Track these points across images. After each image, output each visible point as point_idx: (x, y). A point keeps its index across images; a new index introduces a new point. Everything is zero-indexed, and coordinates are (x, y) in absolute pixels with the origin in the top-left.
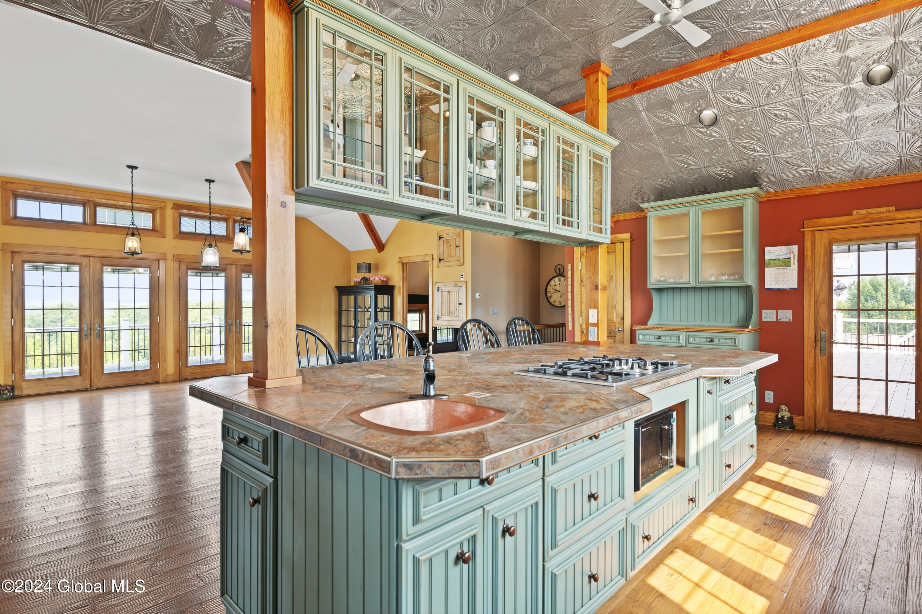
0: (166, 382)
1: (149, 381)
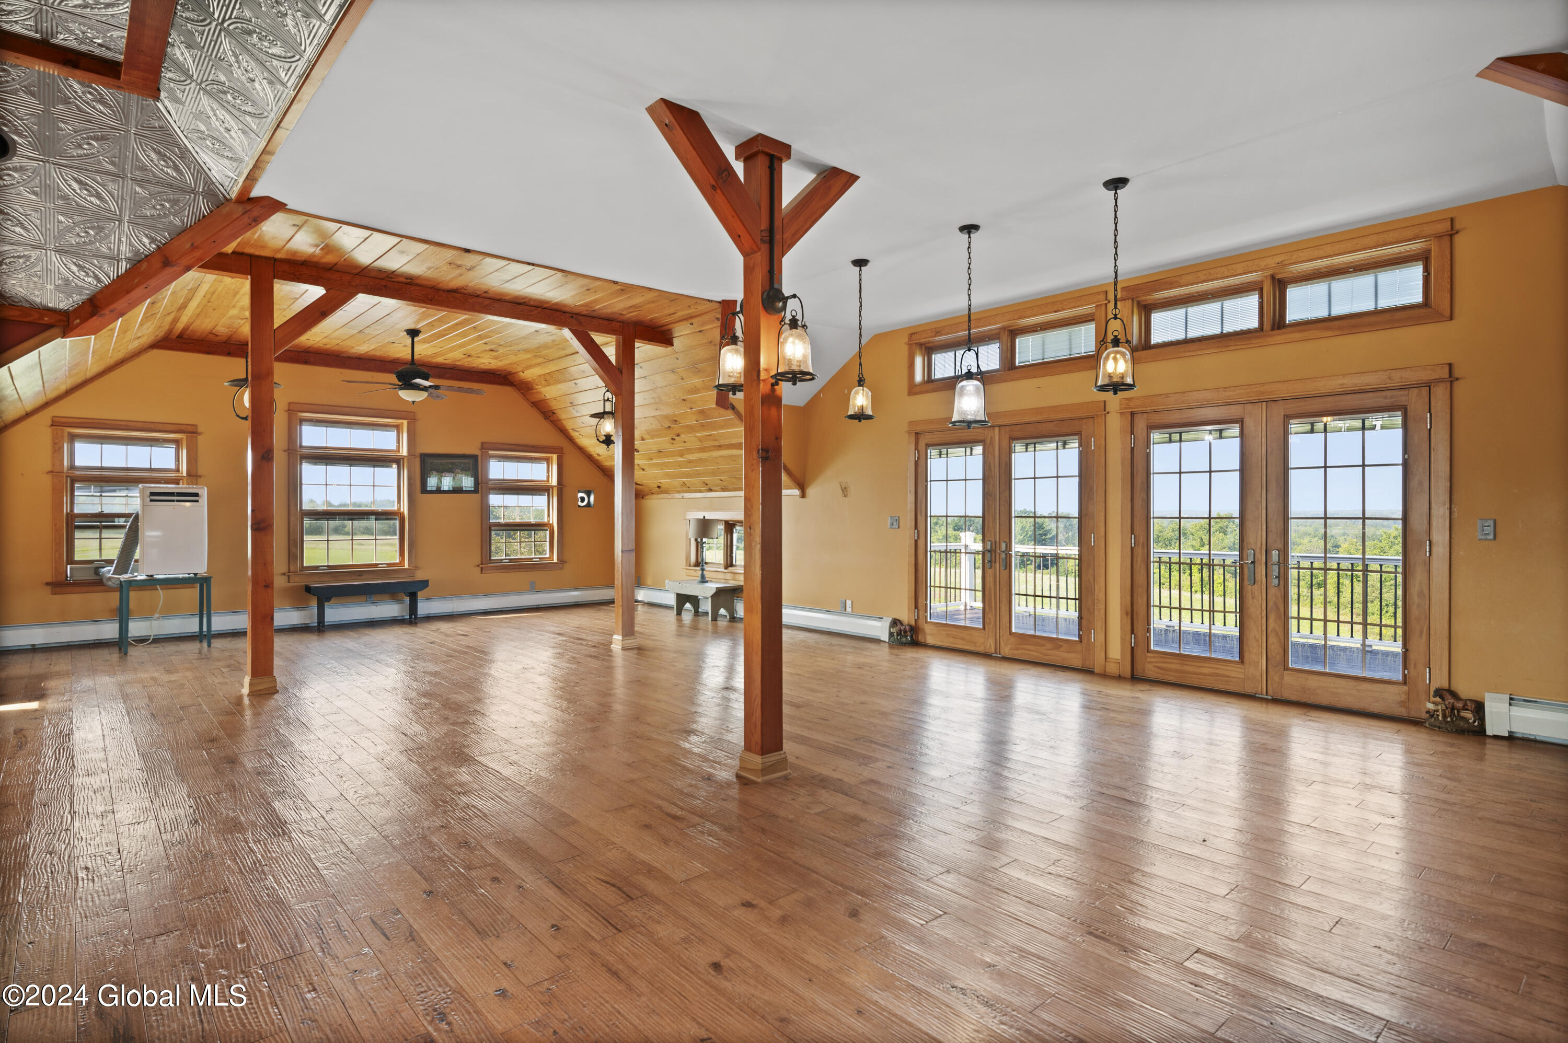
0: (1105, 676)
1: (1077, 663)
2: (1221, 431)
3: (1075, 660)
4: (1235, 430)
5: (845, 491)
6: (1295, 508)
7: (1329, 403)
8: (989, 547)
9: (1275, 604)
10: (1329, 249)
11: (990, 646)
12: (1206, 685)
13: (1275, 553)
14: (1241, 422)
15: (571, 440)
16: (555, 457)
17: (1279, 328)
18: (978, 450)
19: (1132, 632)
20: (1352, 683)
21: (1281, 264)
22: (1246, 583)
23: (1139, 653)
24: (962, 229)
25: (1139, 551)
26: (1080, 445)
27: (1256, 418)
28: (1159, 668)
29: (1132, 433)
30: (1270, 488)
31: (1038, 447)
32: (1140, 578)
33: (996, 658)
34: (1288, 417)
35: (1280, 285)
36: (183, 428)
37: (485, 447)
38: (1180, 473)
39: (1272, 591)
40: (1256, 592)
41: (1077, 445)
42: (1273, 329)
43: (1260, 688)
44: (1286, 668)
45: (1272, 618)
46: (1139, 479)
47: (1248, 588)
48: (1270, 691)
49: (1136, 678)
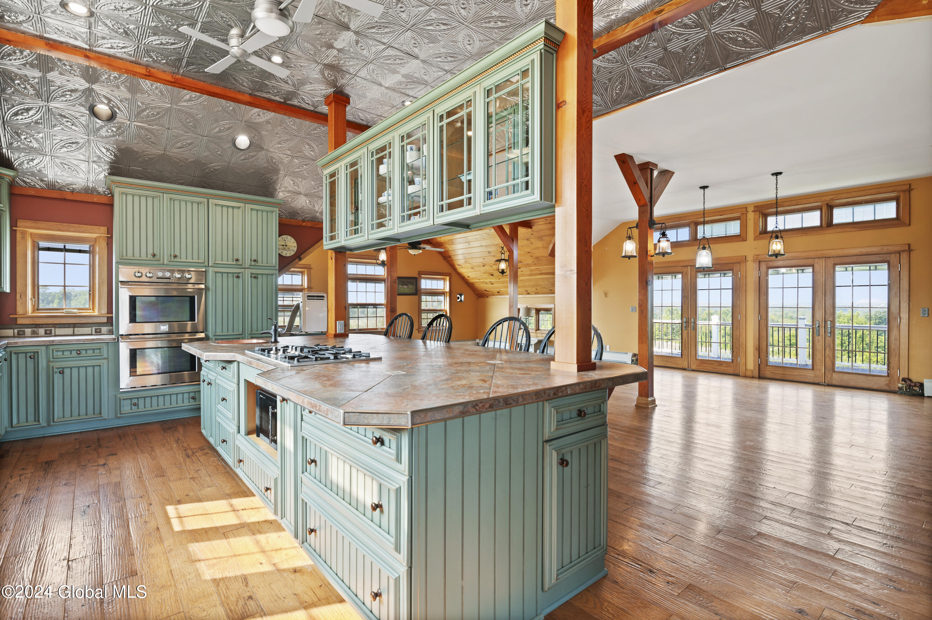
0: (745, 377)
1: (731, 372)
2: (803, 270)
3: (731, 370)
4: (810, 269)
5: (606, 295)
6: (838, 303)
7: (854, 259)
8: (685, 320)
9: (829, 344)
10: (854, 194)
11: (685, 365)
12: (795, 380)
13: (829, 323)
14: (813, 266)
15: (455, 269)
16: (448, 278)
17: (830, 226)
18: (680, 276)
19: (759, 357)
20: (864, 377)
21: (833, 199)
22: (815, 335)
23: (762, 366)
24: (701, 188)
25: (763, 322)
26: (733, 275)
27: (820, 265)
28: (773, 373)
29: (759, 270)
30: (826, 295)
31: (711, 276)
32: (763, 334)
33: (689, 370)
34: (835, 264)
35: (830, 208)
36: (306, 266)
37: (420, 273)
38: (783, 288)
39: (827, 339)
40: (820, 340)
41: (731, 275)
42: (827, 227)
43: (822, 380)
44: (834, 371)
45: (827, 350)
46: (763, 290)
47: (816, 338)
48: (826, 382)
49: (761, 377)
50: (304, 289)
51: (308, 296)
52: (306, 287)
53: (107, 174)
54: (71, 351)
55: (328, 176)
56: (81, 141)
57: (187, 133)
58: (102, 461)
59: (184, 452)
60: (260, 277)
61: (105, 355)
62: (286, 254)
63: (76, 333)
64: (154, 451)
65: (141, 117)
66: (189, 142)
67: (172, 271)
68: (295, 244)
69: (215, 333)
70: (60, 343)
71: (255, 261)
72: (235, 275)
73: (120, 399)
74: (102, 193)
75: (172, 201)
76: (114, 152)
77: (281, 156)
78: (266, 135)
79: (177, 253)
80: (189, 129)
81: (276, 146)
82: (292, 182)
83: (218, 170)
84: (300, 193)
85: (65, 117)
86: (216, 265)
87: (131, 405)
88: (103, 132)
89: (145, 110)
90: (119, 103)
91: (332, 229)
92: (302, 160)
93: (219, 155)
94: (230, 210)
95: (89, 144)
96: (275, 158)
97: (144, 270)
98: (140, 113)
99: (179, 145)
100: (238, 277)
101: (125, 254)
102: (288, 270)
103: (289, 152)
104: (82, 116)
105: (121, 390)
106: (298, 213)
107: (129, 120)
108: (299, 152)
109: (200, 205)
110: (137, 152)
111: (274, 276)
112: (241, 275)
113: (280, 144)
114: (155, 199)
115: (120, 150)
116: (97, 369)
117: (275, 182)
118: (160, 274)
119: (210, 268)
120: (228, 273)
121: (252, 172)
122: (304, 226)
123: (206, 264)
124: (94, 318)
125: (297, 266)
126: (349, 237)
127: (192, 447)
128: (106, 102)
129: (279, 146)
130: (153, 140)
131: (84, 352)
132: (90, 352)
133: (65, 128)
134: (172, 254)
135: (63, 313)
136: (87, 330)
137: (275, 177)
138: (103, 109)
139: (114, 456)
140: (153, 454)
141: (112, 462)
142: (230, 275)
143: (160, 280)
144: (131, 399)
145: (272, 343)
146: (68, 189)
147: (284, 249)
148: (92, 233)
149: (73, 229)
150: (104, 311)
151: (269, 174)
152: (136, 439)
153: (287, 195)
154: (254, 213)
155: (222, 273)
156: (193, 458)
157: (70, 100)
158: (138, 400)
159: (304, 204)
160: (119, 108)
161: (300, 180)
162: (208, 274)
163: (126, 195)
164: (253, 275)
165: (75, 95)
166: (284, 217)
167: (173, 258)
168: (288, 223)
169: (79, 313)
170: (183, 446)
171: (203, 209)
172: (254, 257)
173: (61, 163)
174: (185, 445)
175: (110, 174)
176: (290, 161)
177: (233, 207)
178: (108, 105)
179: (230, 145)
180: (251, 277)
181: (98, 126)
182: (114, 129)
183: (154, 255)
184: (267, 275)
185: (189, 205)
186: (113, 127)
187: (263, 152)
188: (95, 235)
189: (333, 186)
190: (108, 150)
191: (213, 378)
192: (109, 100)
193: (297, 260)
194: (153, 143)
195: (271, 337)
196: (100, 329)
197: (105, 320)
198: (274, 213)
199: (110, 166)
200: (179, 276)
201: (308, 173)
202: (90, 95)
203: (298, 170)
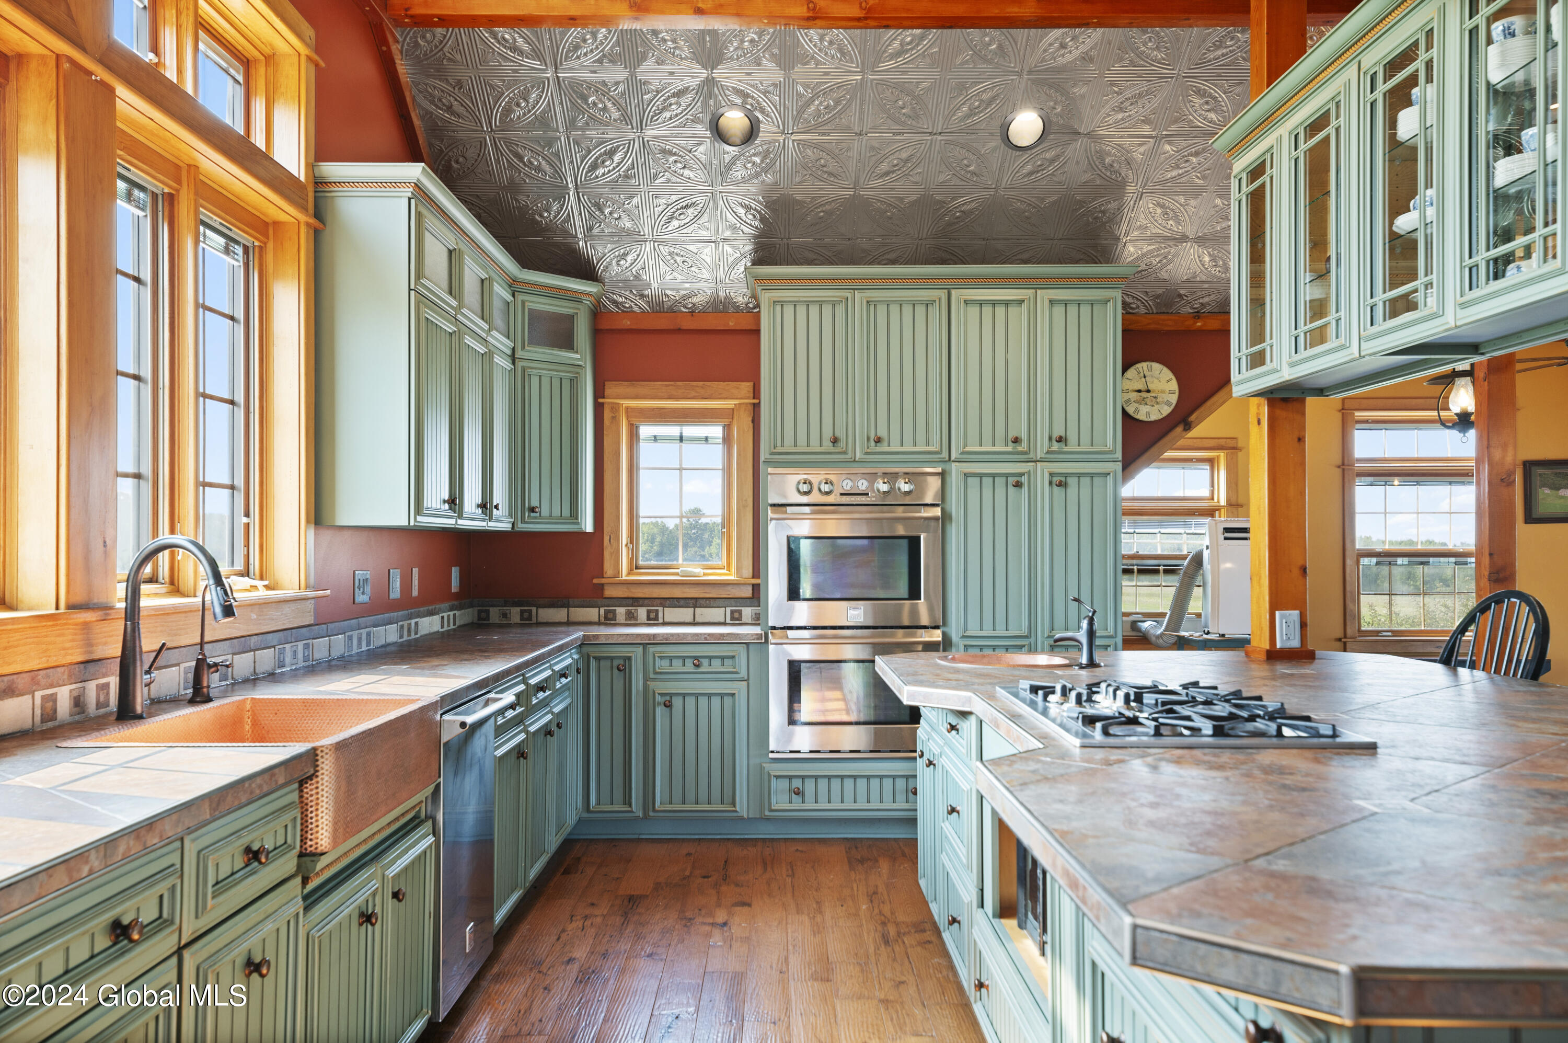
36: (1222, 442)
50: (1218, 508)
51: (1227, 530)
52: (1223, 502)
53: (749, 264)
54: (684, 659)
55: (1244, 176)
56: (701, 199)
57: (899, 134)
58: (721, 917)
59: (879, 928)
60: (1072, 481)
61: (743, 674)
62: (1148, 414)
63: (698, 620)
64: (821, 912)
65: (805, 120)
66: (904, 155)
67: (872, 477)
68: (1174, 385)
69: (966, 630)
70: (667, 641)
71: (1060, 440)
72: (1012, 480)
73: (769, 775)
74: (742, 306)
75: (872, 307)
76: (759, 213)
77: (1125, 142)
78: (1083, 96)
79: (882, 433)
80: (903, 124)
81: (1111, 120)
82: (1159, 211)
83: (971, 212)
84: (1183, 239)
85: (671, 153)
86: (967, 457)
87: (790, 791)
88: (738, 173)
89: (811, 100)
90: (761, 98)
91: (1258, 333)
92: (1184, 144)
93: (974, 173)
94: (1000, 310)
95: (715, 202)
96: (1109, 154)
97: (817, 476)
98: (801, 111)
99: (884, 167)
100: (1018, 485)
101: (779, 443)
102: (1157, 458)
103: (1147, 129)
104: (700, 144)
105: (771, 755)
106: (1180, 296)
107: (783, 133)
108: (1176, 121)
109: (930, 308)
110: (801, 203)
111: (1110, 479)
112: (1024, 480)
113: (1122, 110)
114: (837, 308)
115: (770, 204)
116: (727, 700)
117: (1114, 218)
118: (848, 486)
119: (953, 464)
120: (994, 476)
121: (1054, 203)
122: (1200, 331)
123: (945, 455)
124: (729, 588)
125: (1181, 443)
126: (1303, 354)
127: (901, 918)
128: (739, 101)
129: (1120, 116)
130: (830, 168)
131: (705, 662)
132: (716, 663)
133: (673, 178)
134: (872, 436)
135: (677, 574)
136: (716, 614)
137: (1113, 205)
138: (734, 120)
139: (746, 908)
140: (819, 919)
141: (739, 923)
142: (1000, 481)
143: (845, 500)
144: (790, 778)
145: (1081, 667)
146: (685, 307)
147: (1143, 401)
148: (726, 398)
149: (693, 394)
150: (748, 571)
151: (1095, 199)
152: (793, 875)
153: (1147, 248)
154: (1059, 310)
155: (981, 476)
156: (897, 949)
157: (677, 115)
158: (803, 782)
159: (1196, 267)
160: (762, 111)
161: (1181, 199)
162: (948, 479)
163: (782, 305)
164: (1056, 479)
165: (686, 100)
166: (1143, 310)
167: (873, 443)
168: (1152, 327)
169: (705, 574)
170: (881, 913)
171: (937, 315)
172: (1058, 431)
173: (670, 254)
174: (886, 909)
175: (755, 263)
176: (1153, 153)
177: (1007, 303)
178: (743, 107)
179: (996, 142)
180: (1051, 483)
181: (727, 158)
182: (757, 160)
183: (835, 441)
184: (1092, 476)
185: (907, 309)
186: (755, 155)
187: (1079, 144)
188: (730, 404)
189: (1257, 201)
190: (748, 208)
191: (937, 751)
192: (744, 95)
193: (1179, 429)
194: (830, 174)
195: (1080, 649)
196: (740, 612)
197: (747, 592)
198: (1110, 305)
199: (756, 243)
200: (884, 488)
201: (1204, 178)
202: (710, 95)
203: (1174, 173)
